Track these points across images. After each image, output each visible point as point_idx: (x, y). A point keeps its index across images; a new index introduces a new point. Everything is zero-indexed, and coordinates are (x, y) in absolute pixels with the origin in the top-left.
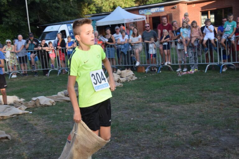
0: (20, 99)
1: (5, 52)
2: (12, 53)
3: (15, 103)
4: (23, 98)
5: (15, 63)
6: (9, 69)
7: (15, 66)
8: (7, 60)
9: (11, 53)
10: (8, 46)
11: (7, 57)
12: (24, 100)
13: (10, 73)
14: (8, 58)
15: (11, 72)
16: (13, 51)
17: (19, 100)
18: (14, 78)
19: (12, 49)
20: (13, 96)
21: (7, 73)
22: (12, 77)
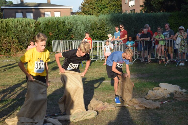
0: (182, 89)
3: (175, 93)
6: (178, 56)
7: (184, 53)
8: (177, 47)
11: (177, 43)
12: (186, 91)
13: (177, 60)
14: (178, 45)
15: (180, 60)
17: (180, 90)
18: (181, 66)
20: (176, 86)
21: (175, 60)
22: (180, 65)
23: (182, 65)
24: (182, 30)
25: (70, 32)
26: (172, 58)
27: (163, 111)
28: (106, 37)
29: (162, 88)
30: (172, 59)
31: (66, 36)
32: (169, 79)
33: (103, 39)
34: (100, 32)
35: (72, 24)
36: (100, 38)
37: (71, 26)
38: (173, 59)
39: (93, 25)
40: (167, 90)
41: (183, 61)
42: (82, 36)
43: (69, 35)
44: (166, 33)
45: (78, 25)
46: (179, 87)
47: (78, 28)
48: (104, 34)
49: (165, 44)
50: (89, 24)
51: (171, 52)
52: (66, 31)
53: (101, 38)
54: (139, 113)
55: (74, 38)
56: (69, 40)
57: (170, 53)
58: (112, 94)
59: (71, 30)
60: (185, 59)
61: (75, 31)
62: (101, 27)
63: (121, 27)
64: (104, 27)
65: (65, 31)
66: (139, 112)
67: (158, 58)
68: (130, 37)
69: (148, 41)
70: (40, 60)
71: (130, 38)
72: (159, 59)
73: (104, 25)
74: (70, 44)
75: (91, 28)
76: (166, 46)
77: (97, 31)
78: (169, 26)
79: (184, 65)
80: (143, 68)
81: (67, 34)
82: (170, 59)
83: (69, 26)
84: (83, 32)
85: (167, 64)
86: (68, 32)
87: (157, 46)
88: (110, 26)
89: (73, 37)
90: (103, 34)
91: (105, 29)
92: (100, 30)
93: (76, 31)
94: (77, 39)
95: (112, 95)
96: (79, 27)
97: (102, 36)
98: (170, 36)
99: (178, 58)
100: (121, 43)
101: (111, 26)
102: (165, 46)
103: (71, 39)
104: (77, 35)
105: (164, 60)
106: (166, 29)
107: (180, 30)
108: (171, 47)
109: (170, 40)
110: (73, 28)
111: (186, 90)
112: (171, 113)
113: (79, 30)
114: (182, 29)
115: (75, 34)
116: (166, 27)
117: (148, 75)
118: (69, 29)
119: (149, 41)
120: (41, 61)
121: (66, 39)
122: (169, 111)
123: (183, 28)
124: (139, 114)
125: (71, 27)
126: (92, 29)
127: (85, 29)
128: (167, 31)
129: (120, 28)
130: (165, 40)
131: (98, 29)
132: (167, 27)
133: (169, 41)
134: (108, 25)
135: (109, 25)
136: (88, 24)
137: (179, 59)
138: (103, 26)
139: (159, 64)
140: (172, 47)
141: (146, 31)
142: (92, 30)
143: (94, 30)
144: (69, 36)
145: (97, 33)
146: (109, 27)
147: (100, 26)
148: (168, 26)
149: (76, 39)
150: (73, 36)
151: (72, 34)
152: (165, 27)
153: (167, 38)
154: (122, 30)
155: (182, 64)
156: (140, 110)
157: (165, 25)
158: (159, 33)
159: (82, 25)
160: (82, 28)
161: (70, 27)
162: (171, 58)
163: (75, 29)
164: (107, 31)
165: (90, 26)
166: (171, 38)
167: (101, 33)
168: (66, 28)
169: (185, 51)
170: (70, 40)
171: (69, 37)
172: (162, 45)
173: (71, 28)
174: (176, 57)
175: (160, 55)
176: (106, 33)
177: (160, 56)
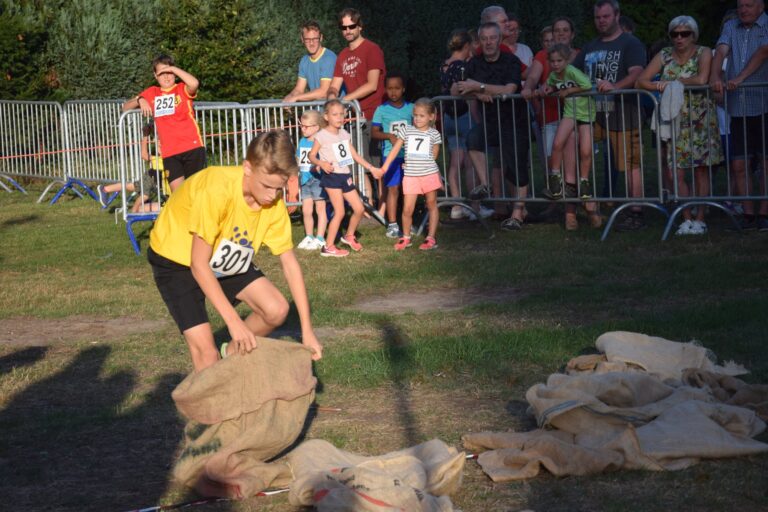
0: (720, 363)
1: (659, 85)
2: (695, 92)
4: (738, 362)
5: (707, 154)
7: (703, 168)
8: (664, 133)
9: (686, 91)
10: (679, 52)
11: (666, 117)
12: (744, 372)
13: (670, 206)
14: (668, 123)
15: (680, 203)
16: (702, 80)
17: (712, 368)
19: (697, 71)
20: (690, 346)
21: (655, 206)
22: (680, 232)
23: (693, 231)
24: (685, 34)
25: (35, 56)
26: (635, 192)
27: (643, 483)
28: (250, 85)
29: (616, 358)
30: (638, 200)
31: (13, 75)
32: (638, 309)
33: (234, 93)
34: (211, 54)
35: (45, 7)
36: (217, 86)
37: (40, 16)
38: (643, 198)
39: (174, 12)
40: (641, 368)
41: (698, 206)
42: (110, 74)
43: (29, 69)
44: (602, 54)
45: (84, 13)
46: (703, 351)
47: (85, 29)
48: (236, 66)
49: (597, 117)
50: (150, 8)
51: (633, 161)
52: (13, 45)
53: (222, 91)
54: (511, 501)
55: (58, 91)
56: (33, 102)
57: (624, 166)
58: (340, 401)
59: (40, 43)
60: (712, 197)
61: (67, 48)
62: (220, 26)
63: (352, 27)
64: (237, 21)
65: (8, 49)
66: (509, 492)
67: (563, 195)
68: (394, 82)
69: (501, 100)
70: (242, 236)
71: (395, 86)
72: (564, 199)
73: (235, 13)
74: (40, 122)
75: (161, 31)
76: (603, 127)
77: (196, 47)
78: (616, 12)
79: (701, 231)
80: (482, 253)
81: (20, 64)
82: (627, 198)
83: (29, 18)
84: (115, 49)
85: (610, 230)
86: (25, 52)
87: (556, 132)
88: (271, 15)
89: (53, 84)
90: (234, 62)
91: (241, 34)
92: (212, 43)
93: (74, 46)
94: (78, 92)
95: (340, 405)
96: (89, 21)
97: (226, 79)
98: (623, 72)
99: (673, 192)
100: (354, 115)
101: (279, 21)
102: (598, 128)
103: (44, 93)
104: (76, 70)
105: (591, 207)
106: (605, 29)
107: (675, 34)
108: (629, 133)
109: (625, 91)
110: (52, 31)
111: (742, 366)
112: (687, 496)
113: (90, 44)
114: (683, 29)
115: (67, 68)
116: (602, 19)
117: (517, 291)
118: (27, 37)
119: (509, 100)
120: (243, 242)
121: (14, 94)
122: (677, 484)
123: (691, 22)
124: (514, 505)
125: (40, 22)
126: (164, 36)
127: (126, 37)
128: (605, 40)
129: (345, 28)
130: (596, 95)
131: (203, 33)
132: (609, 21)
133: (616, 98)
134: (256, 12)
135: (266, 11)
136: (140, 9)
137: (677, 196)
138: (230, 16)
139: (569, 227)
140: (634, 132)
141: (492, 38)
142: (166, 42)
143: (180, 43)
144: (28, 80)
145: (200, 61)
146: (263, 23)
147: (213, 19)
148: (612, 18)
149: (72, 97)
150: (53, 78)
151: (50, 64)
152: (597, 21)
153: (605, 84)
154: (356, 45)
155: (692, 227)
156: (513, 484)
157: (596, 7)
158: (556, 56)
159: (103, 11)
160: (105, 27)
161: (37, 24)
162: (631, 195)
163: (63, 37)
164: (254, 48)
165: (152, 15)
166: (628, 80)
167: (218, 61)
168: (9, 28)
169: (704, 151)
170: (41, 102)
171: (34, 85)
172: (580, 123)
173: (42, 30)
174: (661, 190)
175: (570, 180)
176: (248, 58)
177: (575, 186)
